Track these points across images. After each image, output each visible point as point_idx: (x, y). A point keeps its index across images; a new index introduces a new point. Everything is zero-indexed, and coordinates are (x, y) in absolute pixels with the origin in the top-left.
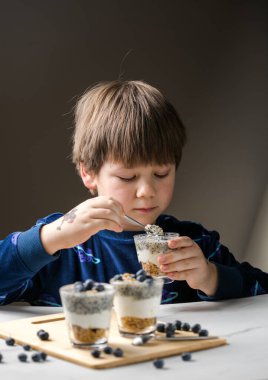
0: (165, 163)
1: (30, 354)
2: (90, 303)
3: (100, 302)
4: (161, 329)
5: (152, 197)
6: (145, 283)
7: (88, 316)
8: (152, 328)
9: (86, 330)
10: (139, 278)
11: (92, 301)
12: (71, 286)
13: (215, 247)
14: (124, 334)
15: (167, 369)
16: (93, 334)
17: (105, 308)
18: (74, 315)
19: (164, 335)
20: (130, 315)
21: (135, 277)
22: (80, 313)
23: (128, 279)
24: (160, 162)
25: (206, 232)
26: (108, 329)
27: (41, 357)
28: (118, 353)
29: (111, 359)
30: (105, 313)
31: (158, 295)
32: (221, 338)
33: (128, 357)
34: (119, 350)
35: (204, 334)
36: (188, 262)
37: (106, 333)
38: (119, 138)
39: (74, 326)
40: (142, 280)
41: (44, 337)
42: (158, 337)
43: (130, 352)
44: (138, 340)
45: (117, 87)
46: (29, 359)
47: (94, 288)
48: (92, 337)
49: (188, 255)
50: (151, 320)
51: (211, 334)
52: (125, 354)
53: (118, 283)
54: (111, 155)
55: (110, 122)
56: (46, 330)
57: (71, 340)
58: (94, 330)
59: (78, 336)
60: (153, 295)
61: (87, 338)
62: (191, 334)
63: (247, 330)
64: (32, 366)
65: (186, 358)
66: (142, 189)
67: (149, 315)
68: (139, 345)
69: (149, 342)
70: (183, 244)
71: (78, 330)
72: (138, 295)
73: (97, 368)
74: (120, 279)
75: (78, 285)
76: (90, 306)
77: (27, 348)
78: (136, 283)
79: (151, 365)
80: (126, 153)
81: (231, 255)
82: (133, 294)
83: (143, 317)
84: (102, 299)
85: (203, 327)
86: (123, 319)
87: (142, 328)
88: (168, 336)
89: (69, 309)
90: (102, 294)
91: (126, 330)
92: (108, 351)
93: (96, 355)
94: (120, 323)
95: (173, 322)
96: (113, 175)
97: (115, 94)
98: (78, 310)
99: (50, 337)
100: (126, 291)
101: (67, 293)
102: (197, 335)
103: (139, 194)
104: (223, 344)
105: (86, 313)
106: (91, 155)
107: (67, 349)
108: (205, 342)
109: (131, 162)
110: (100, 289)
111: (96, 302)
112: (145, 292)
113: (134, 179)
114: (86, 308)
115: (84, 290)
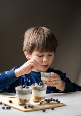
0: (52, 52)
1: (6, 107)
2: (24, 92)
3: (27, 92)
4: (46, 100)
5: (47, 62)
6: (41, 86)
7: (24, 96)
8: (43, 100)
9: (23, 100)
10: (39, 85)
11: (25, 91)
12: (19, 87)
13: (65, 78)
14: (35, 101)
15: (46, 112)
16: (25, 101)
17: (29, 94)
18: (19, 95)
19: (47, 102)
20: (37, 96)
21: (38, 85)
22: (21, 95)
23: (36, 85)
24: (50, 51)
25: (62, 73)
26: (30, 100)
27: (9, 108)
28: (32, 107)
29: (30, 109)
30: (29, 95)
31: (45, 90)
32: (64, 104)
33: (35, 108)
34: (32, 106)
35: (59, 102)
36: (56, 81)
37: (29, 101)
38: (38, 44)
39: (19, 99)
40: (40, 85)
41: (11, 102)
42: (45, 103)
43: (36, 107)
44: (39, 103)
45: (37, 29)
46: (5, 108)
47: (26, 87)
48: (25, 102)
49: (57, 79)
50: (43, 97)
51: (61, 102)
52: (34, 108)
53: (33, 86)
54: (35, 49)
55: (36, 39)
56: (12, 100)
57: (19, 103)
58: (25, 100)
59: (20, 102)
60: (43, 90)
61: (23, 103)
62: (55, 102)
63: (73, 101)
64: (6, 111)
65: (53, 109)
66: (45, 59)
67: (42, 96)
68: (39, 105)
69: (42, 104)
70: (55, 76)
71: (21, 100)
72: (39, 90)
73: (25, 111)
74: (34, 85)
75: (21, 86)
76: (24, 93)
77: (5, 105)
78: (39, 86)
79: (42, 111)
80: (40, 49)
81: (70, 80)
82: (37, 90)
83: (40, 96)
84: (28, 91)
85: (59, 100)
86: (35, 97)
87: (40, 100)
88: (48, 102)
89: (18, 94)
90: (28, 89)
91: (36, 100)
92: (29, 106)
93: (25, 108)
94: (34, 98)
95: (50, 98)
96: (36, 55)
97: (37, 31)
98: (21, 94)
99: (13, 102)
100: (35, 89)
101: (17, 89)
102: (57, 102)
103: (43, 61)
104: (65, 105)
105: (23, 95)
106: (29, 49)
107: (17, 106)
108: (59, 105)
109: (42, 51)
110: (27, 88)
111: (26, 92)
112: (41, 89)
113: (42, 56)
114: (23, 93)
115: (22, 88)
